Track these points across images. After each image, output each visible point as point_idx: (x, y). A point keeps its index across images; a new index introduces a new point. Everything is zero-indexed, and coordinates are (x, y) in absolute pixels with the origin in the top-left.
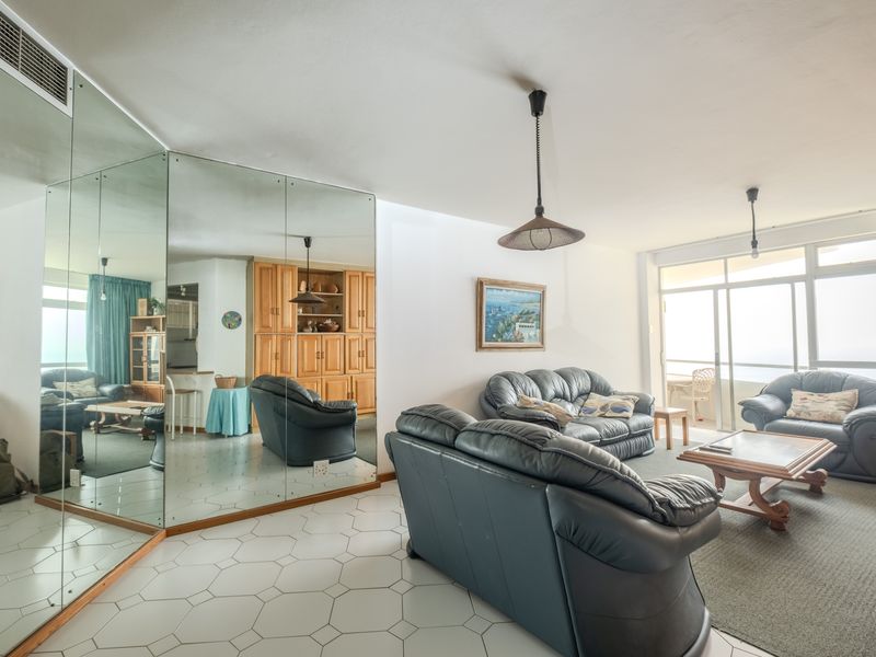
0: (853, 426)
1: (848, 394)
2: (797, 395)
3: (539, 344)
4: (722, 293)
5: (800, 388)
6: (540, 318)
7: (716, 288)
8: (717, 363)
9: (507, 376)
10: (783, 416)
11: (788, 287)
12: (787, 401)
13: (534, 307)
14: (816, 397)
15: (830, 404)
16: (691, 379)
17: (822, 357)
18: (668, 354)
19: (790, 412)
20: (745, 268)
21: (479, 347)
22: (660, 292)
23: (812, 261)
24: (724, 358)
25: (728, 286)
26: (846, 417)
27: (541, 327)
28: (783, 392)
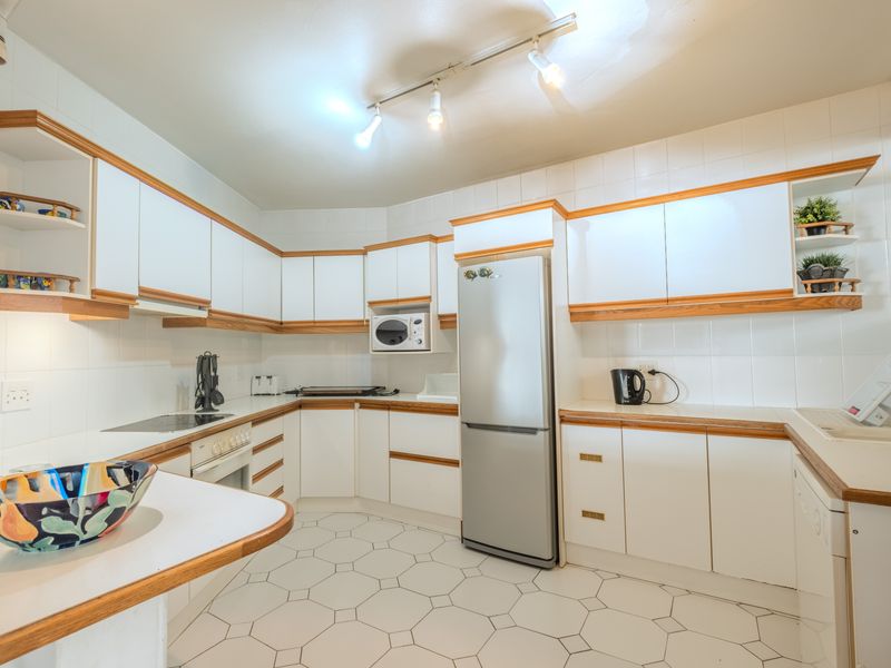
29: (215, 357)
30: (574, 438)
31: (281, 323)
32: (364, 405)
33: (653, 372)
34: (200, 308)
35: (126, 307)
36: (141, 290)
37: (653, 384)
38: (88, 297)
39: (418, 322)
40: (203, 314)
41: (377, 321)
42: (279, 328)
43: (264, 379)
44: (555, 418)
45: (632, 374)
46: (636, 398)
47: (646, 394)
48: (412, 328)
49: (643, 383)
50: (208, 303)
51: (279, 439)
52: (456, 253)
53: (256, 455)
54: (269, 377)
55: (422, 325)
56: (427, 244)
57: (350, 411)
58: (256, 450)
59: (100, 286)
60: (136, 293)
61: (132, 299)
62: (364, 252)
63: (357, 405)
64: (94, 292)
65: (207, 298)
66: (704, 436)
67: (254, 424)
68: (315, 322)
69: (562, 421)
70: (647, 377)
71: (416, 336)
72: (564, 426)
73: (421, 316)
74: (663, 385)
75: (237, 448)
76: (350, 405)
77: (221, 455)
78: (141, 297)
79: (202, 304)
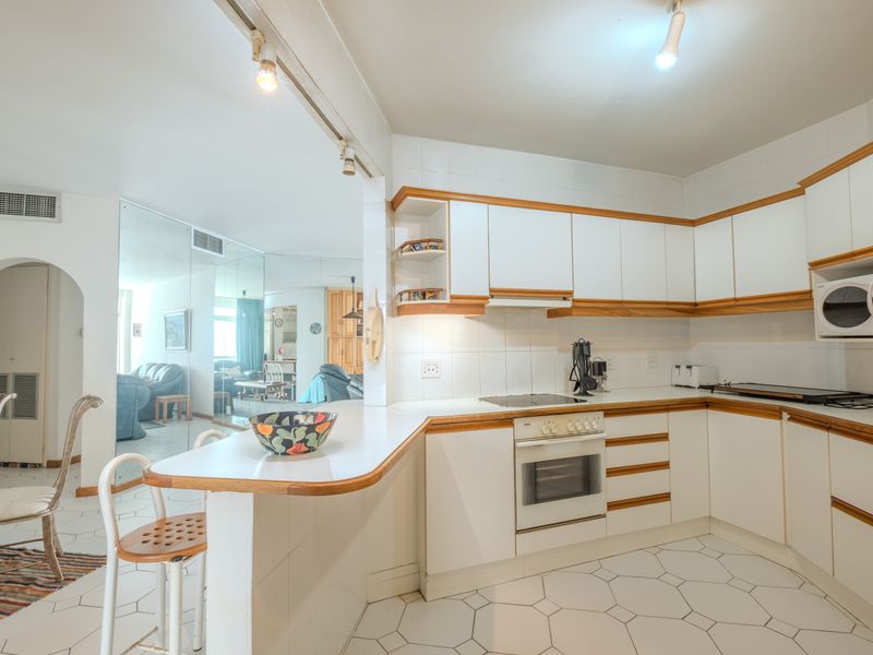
29: (588, 344)
31: (696, 304)
32: (796, 417)
34: (565, 299)
35: (482, 306)
36: (491, 290)
38: (448, 301)
40: (568, 304)
41: (823, 289)
42: (694, 309)
43: (683, 368)
50: (571, 293)
51: (664, 437)
53: (608, 448)
54: (689, 367)
57: (773, 423)
58: (610, 443)
59: (455, 292)
60: (487, 294)
61: (486, 298)
63: (785, 415)
64: (452, 297)
65: (570, 289)
67: (606, 415)
68: (736, 299)
75: (579, 434)
76: (776, 414)
77: (555, 437)
78: (492, 297)
79: (565, 295)
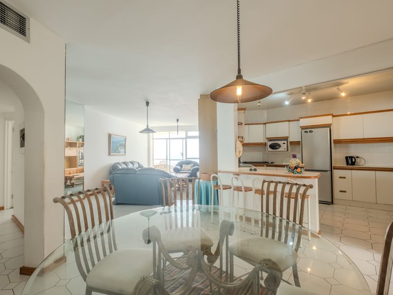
0: (193, 170)
1: (192, 165)
2: (183, 165)
3: (124, 154)
4: (168, 140)
5: (184, 164)
6: (125, 146)
7: (167, 139)
8: (167, 159)
9: (118, 163)
10: (181, 170)
11: (182, 140)
12: (182, 167)
13: (123, 143)
14: (187, 166)
15: (189, 167)
16: (159, 164)
17: (188, 157)
18: (155, 158)
19: (182, 169)
20: (174, 134)
21: (109, 154)
22: (153, 139)
23: (186, 134)
24: (168, 158)
25: (170, 139)
26: (191, 169)
27: (125, 149)
28: (181, 164)
30: (337, 173)
33: (357, 157)
37: (358, 160)
39: (284, 143)
41: (269, 143)
44: (332, 168)
45: (351, 157)
46: (353, 164)
47: (356, 163)
48: (282, 145)
49: (355, 160)
52: (301, 126)
55: (286, 144)
56: (287, 122)
62: (265, 124)
63: (265, 166)
66: (374, 172)
69: (334, 169)
70: (356, 158)
71: (283, 147)
72: (335, 170)
73: (285, 142)
74: (360, 160)
76: (263, 166)
